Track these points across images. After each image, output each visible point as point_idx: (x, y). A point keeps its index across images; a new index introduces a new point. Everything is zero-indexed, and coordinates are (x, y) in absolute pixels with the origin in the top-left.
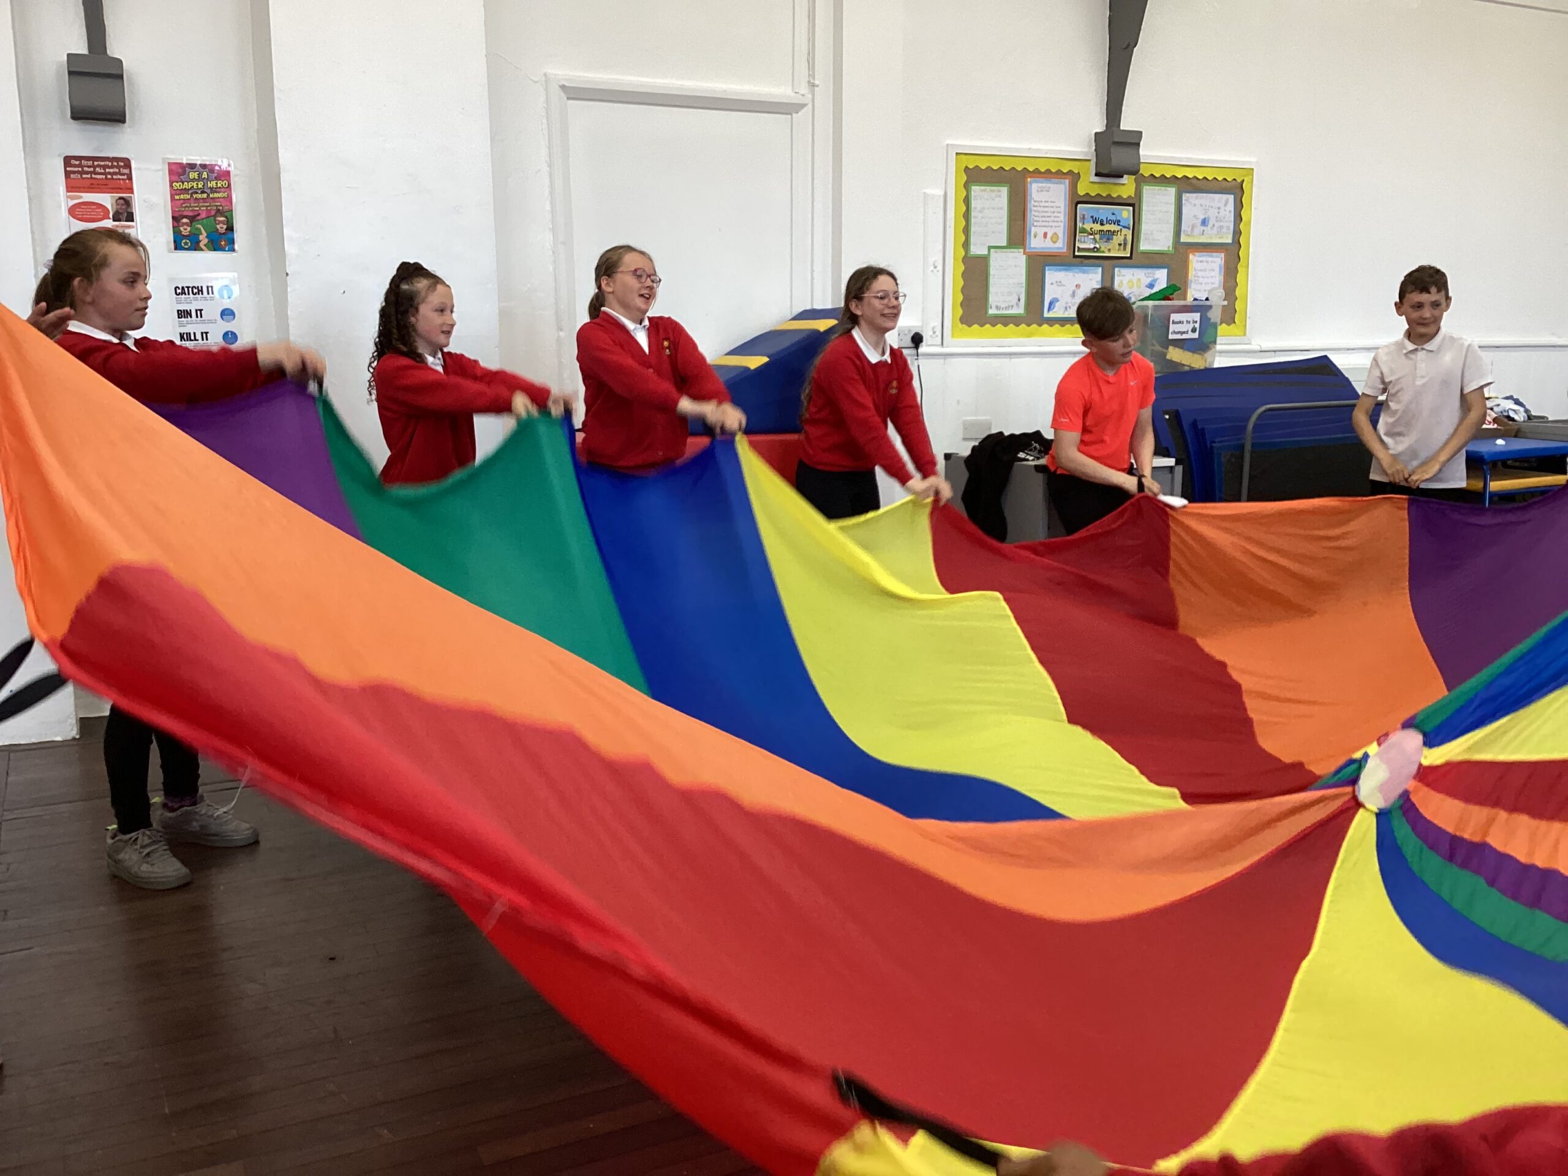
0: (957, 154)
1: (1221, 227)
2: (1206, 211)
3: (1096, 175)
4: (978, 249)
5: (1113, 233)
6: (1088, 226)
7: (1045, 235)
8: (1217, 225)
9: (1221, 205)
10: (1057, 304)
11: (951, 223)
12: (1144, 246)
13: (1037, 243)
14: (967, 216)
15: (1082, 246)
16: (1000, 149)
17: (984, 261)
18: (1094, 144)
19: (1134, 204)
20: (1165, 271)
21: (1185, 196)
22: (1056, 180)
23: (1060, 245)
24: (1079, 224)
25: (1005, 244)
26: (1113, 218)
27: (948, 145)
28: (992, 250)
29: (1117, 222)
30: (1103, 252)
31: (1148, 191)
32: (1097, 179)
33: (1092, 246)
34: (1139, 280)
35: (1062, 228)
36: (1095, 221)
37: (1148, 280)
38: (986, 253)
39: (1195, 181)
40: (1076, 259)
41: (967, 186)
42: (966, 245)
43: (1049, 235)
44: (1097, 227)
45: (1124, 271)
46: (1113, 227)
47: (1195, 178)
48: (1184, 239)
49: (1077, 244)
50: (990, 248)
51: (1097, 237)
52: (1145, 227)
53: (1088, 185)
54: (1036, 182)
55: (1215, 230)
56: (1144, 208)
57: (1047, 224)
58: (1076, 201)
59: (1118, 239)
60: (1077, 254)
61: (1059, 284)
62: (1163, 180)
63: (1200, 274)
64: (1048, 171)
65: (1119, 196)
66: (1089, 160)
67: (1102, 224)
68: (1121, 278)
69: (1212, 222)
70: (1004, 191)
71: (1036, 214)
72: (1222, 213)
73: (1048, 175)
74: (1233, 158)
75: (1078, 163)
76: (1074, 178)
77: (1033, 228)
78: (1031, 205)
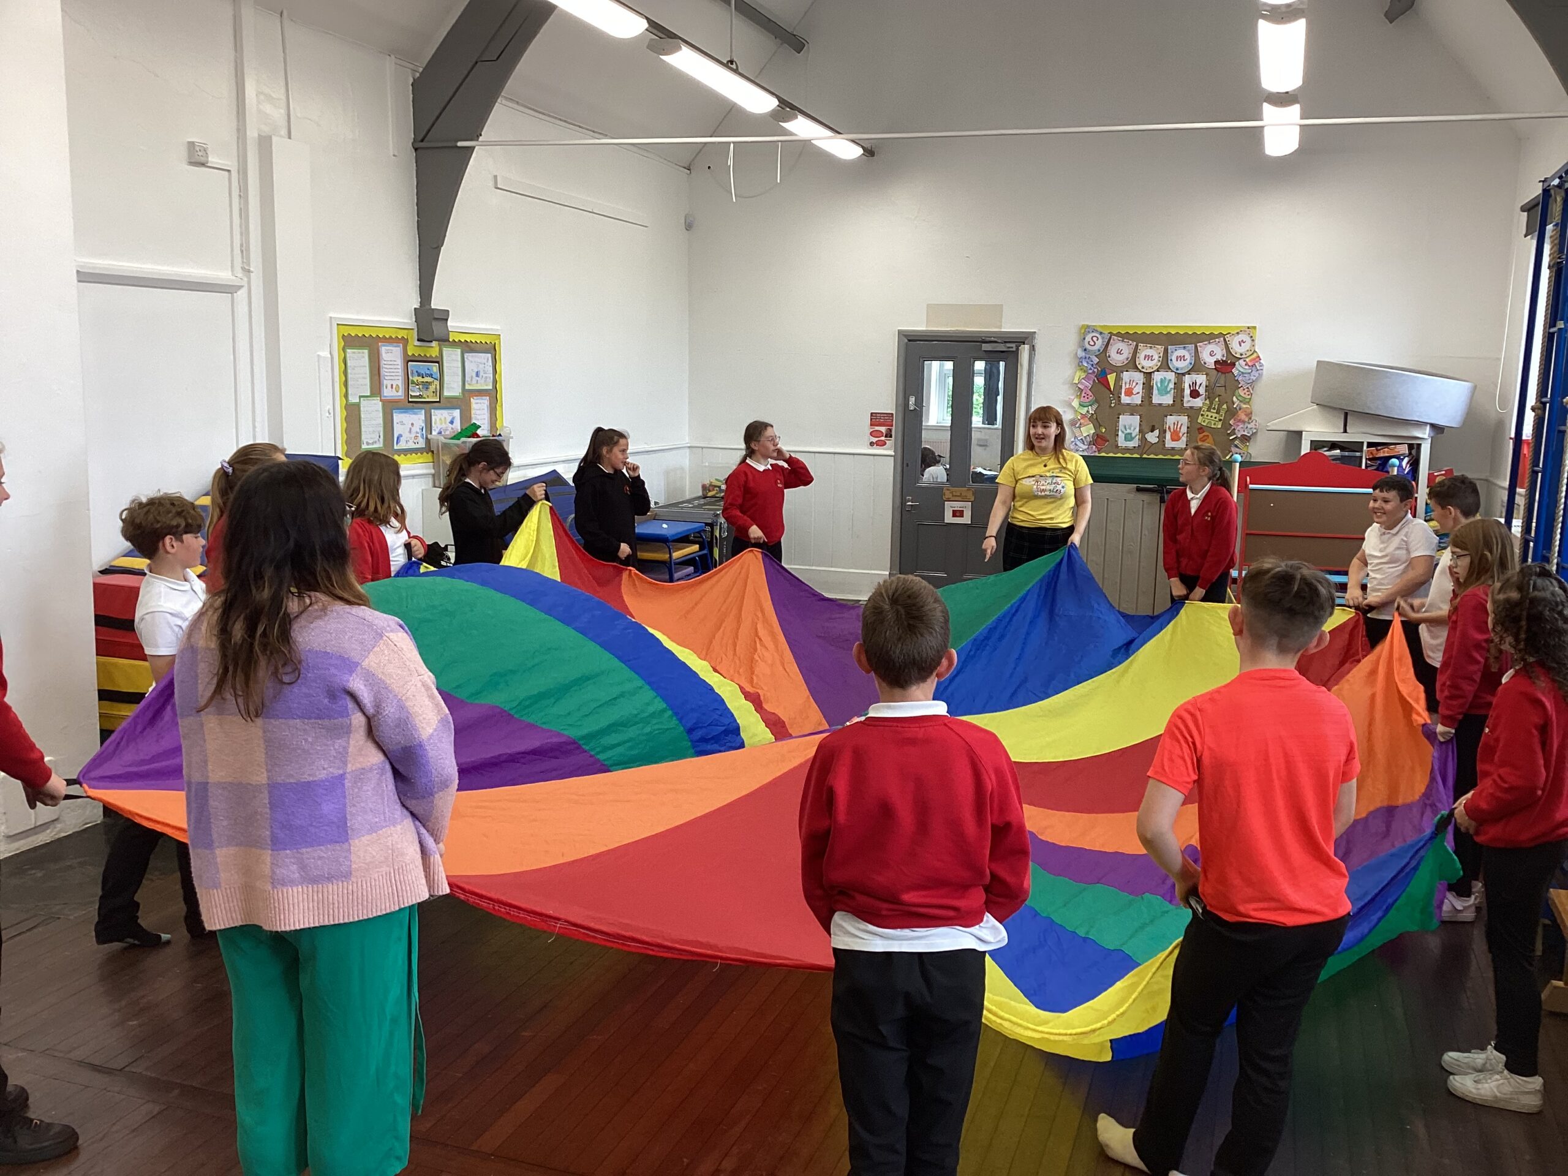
0: (338, 324)
1: (486, 377)
2: (478, 367)
3: (418, 340)
4: (353, 399)
5: (430, 383)
6: (416, 379)
7: (392, 385)
8: (485, 375)
9: (485, 361)
10: (401, 439)
11: (337, 379)
12: (446, 393)
13: (388, 393)
14: (345, 373)
15: (413, 394)
16: (363, 321)
17: (357, 406)
18: (414, 317)
19: (439, 362)
20: (458, 411)
21: (466, 355)
22: (395, 344)
23: (401, 394)
24: (410, 377)
25: (369, 394)
26: (428, 372)
27: (331, 318)
28: (362, 399)
29: (431, 376)
30: (425, 398)
31: (446, 351)
32: (418, 343)
33: (418, 394)
34: (445, 418)
35: (400, 381)
36: (419, 375)
37: (449, 419)
38: (358, 401)
39: (471, 344)
40: (411, 404)
41: (344, 350)
42: (346, 396)
43: (394, 387)
44: (420, 379)
45: (438, 412)
46: (429, 379)
47: (471, 342)
48: (467, 387)
49: (410, 393)
50: (360, 397)
51: (421, 386)
52: (446, 378)
53: (414, 348)
54: (384, 346)
55: (483, 381)
56: (445, 364)
57: (392, 378)
58: (408, 360)
59: (432, 388)
60: (410, 400)
61: (402, 423)
62: (455, 344)
63: (478, 412)
64: (391, 337)
65: (431, 356)
66: (412, 329)
67: (423, 377)
68: (436, 417)
69: (481, 374)
70: (366, 351)
71: (386, 370)
72: (487, 367)
73: (390, 341)
74: (488, 327)
75: (406, 331)
76: (404, 341)
77: (385, 381)
78: (382, 363)
